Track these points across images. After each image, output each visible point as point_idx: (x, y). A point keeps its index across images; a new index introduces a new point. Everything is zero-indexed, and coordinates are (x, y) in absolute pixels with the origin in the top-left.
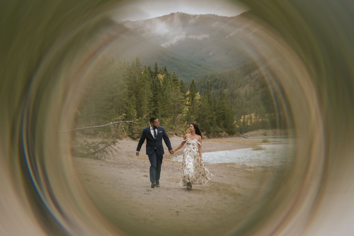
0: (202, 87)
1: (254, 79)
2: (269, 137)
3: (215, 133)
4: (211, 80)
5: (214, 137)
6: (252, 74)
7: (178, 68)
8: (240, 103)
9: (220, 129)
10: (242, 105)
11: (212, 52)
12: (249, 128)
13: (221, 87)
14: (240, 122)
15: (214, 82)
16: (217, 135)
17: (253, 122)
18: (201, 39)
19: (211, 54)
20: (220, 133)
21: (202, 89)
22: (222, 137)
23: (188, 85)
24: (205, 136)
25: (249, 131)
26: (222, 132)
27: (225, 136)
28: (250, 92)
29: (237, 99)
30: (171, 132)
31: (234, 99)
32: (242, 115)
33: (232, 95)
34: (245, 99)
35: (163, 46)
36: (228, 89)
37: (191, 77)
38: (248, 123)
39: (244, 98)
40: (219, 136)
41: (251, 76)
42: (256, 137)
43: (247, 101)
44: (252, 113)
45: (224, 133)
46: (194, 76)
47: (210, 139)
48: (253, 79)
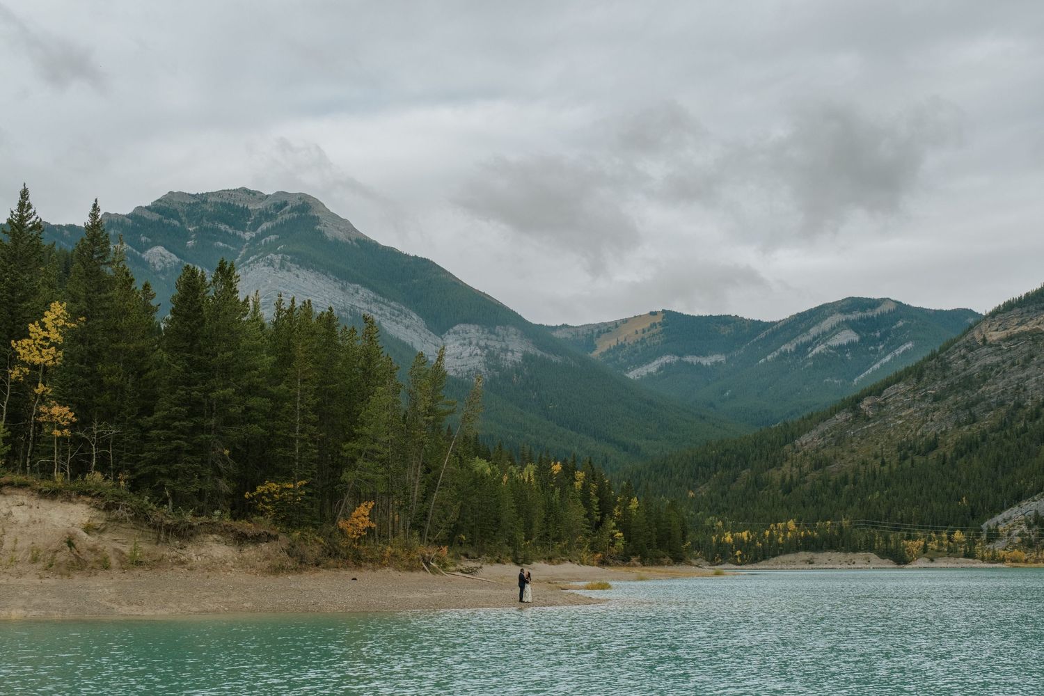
0: (699, 465)
1: (801, 453)
2: (818, 567)
3: (654, 559)
4: (717, 451)
5: (652, 564)
6: (797, 442)
7: (659, 422)
8: (771, 499)
9: (662, 553)
10: (774, 502)
11: (730, 391)
12: (781, 548)
13: (737, 466)
14: (764, 536)
15: (724, 455)
16: (656, 561)
17: (788, 536)
18: (709, 364)
19: (727, 394)
20: (662, 559)
21: (700, 468)
22: (663, 565)
23: (671, 460)
24: (639, 563)
25: (780, 555)
26: (664, 558)
27: (669, 564)
28: (791, 477)
29: (766, 490)
30: (564, 558)
31: (761, 490)
32: (771, 522)
33: (756, 483)
34: (780, 491)
35: (632, 377)
36: (749, 470)
37: (684, 441)
38: (778, 538)
39: (780, 489)
40: (660, 564)
41: (794, 447)
42: (794, 567)
43: (784, 496)
44: (792, 520)
45: (668, 559)
46: (691, 440)
47: (646, 568)
48: (798, 452)
